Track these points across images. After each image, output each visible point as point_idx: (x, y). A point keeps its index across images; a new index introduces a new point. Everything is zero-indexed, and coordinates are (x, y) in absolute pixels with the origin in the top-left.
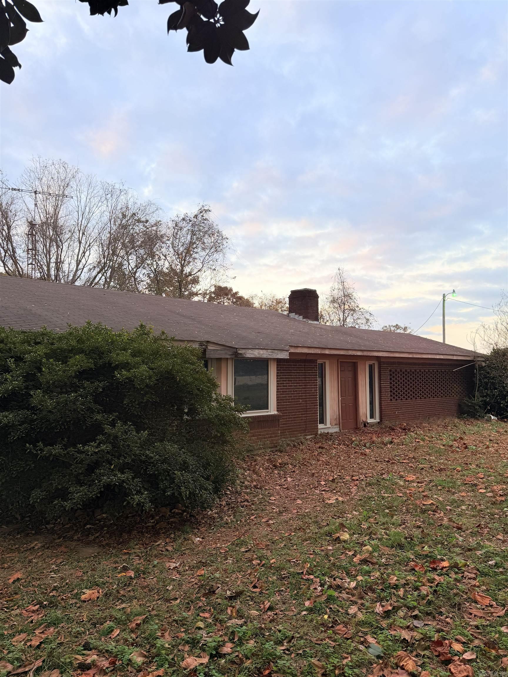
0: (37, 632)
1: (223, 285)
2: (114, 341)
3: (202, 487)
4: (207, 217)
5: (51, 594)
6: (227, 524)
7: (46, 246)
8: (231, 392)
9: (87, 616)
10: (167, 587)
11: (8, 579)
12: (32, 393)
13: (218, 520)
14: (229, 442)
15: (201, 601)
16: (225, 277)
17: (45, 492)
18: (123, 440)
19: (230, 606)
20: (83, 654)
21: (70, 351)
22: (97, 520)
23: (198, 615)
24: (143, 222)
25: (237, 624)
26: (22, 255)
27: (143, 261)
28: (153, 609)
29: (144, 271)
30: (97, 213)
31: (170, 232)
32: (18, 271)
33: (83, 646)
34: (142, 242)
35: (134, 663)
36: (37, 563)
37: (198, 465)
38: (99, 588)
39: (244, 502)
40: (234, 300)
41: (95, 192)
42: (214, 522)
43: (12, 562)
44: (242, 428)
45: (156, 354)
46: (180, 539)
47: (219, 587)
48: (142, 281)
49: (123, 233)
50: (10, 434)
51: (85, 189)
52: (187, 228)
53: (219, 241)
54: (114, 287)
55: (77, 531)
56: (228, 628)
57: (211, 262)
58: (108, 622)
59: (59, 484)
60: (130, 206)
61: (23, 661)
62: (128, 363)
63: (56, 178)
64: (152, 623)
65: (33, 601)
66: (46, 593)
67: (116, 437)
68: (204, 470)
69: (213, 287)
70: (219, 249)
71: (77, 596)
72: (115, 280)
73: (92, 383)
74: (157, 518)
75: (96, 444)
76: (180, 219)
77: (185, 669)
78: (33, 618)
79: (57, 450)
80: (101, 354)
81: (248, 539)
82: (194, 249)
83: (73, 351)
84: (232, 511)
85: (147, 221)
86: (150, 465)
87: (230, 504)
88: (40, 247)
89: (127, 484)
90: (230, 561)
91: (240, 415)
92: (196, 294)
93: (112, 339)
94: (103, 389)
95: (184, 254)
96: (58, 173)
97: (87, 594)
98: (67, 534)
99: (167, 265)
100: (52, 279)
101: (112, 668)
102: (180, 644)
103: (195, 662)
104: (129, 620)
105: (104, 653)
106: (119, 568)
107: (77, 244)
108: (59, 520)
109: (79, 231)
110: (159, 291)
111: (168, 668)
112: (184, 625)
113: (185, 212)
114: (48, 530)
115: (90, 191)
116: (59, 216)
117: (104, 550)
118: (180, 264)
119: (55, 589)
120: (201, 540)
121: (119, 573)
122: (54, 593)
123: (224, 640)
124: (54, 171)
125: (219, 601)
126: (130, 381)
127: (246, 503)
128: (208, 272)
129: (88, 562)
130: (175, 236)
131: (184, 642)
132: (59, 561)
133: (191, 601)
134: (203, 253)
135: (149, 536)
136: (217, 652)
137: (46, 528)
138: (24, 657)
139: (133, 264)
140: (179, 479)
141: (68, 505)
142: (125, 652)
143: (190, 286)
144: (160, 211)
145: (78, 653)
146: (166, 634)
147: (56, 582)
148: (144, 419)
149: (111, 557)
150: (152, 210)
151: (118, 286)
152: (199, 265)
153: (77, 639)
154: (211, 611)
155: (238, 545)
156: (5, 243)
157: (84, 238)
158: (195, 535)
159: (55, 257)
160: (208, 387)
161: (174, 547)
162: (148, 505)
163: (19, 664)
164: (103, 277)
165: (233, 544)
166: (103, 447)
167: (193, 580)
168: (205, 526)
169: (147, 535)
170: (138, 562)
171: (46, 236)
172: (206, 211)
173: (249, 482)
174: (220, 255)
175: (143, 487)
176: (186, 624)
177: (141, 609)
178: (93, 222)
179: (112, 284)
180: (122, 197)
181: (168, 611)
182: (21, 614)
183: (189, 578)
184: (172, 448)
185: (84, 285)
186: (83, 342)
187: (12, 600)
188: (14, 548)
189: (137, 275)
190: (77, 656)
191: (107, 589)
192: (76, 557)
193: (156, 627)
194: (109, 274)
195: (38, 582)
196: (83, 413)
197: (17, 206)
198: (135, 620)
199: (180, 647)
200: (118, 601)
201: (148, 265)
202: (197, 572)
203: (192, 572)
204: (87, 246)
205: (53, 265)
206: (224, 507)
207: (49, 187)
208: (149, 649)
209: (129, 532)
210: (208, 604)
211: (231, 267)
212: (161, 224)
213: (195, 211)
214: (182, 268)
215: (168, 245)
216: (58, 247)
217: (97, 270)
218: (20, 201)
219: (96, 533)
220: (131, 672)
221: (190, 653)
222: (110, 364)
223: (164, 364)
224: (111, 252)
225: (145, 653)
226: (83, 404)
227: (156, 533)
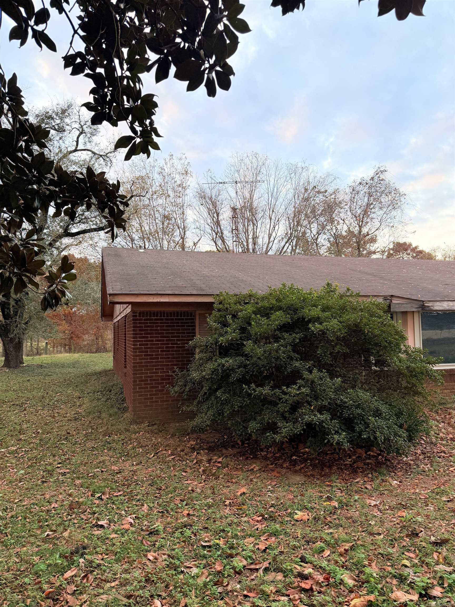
0: (262, 538)
1: (401, 241)
2: (306, 299)
3: (396, 435)
4: (383, 178)
5: (270, 510)
6: (425, 472)
7: (245, 225)
8: (418, 344)
9: (301, 534)
10: (369, 521)
11: (237, 492)
12: (245, 343)
13: (415, 467)
14: (420, 393)
15: (405, 540)
16: (404, 233)
17: (259, 425)
18: (319, 384)
19: (436, 552)
20: (301, 566)
21: (271, 309)
22: (302, 453)
23: (403, 554)
24: (323, 192)
25: (446, 571)
26: (228, 235)
27: (323, 227)
28: (358, 539)
29: (325, 236)
30: (284, 191)
31: (347, 198)
32: (226, 248)
33: (300, 558)
34: (322, 211)
35: (346, 584)
36: (257, 482)
37: (391, 413)
38: (308, 511)
39: (441, 453)
40: (415, 255)
41: (281, 173)
42: (410, 468)
43: (238, 478)
44: (435, 380)
45: (343, 309)
46: (378, 479)
47: (422, 531)
48: (323, 246)
49: (306, 205)
50: (231, 375)
51: (273, 173)
52: (364, 191)
53: (396, 199)
54: (299, 253)
55: (285, 461)
56: (436, 572)
57: (389, 220)
58: (319, 542)
59: (269, 419)
60: (311, 181)
61: (254, 560)
62: (318, 318)
63: (250, 168)
64: (359, 551)
65: (256, 512)
66: (266, 508)
67: (313, 382)
68: (397, 418)
69: (392, 243)
70: (396, 206)
71: (290, 515)
72: (300, 247)
73: (290, 335)
74: (354, 457)
75: (297, 387)
76: (357, 184)
77: (395, 601)
78: (258, 526)
79: (266, 390)
80: (295, 310)
81: (449, 490)
82: (371, 209)
83: (273, 309)
84: (428, 460)
85: (326, 191)
86: (345, 409)
87: (425, 454)
88: (240, 227)
89: (327, 424)
90: (432, 508)
91: (432, 367)
92: (374, 253)
93: (304, 298)
94: (300, 340)
95: (361, 216)
96: (252, 163)
97: (299, 515)
98: (277, 462)
99: (345, 228)
100: (250, 252)
101: (327, 583)
102: (387, 576)
103: (405, 597)
104: (337, 544)
105: (318, 568)
106: (324, 497)
107: (268, 220)
108: (270, 449)
109: (270, 210)
110: (339, 253)
111: (378, 596)
112: (389, 559)
113: (361, 176)
114: (262, 457)
115: (277, 173)
116: (254, 200)
117: (310, 480)
118: (358, 226)
119: (272, 506)
120: (399, 483)
121: (324, 501)
122: (272, 509)
123: (433, 583)
124: (249, 162)
125: (424, 544)
126: (323, 333)
127: (443, 454)
128: (387, 230)
129: (297, 488)
130: (352, 201)
131: (391, 575)
132: (274, 483)
133: (394, 538)
134: (381, 212)
135: (348, 473)
136: (426, 593)
137: (261, 454)
138: (254, 557)
139: (314, 232)
140: (374, 424)
141: (278, 438)
142: (337, 572)
143: (368, 246)
144: (338, 180)
145: (296, 563)
146: (373, 564)
147: (273, 500)
148: (335, 367)
149: (316, 486)
150: (330, 180)
151: (303, 253)
152: (377, 224)
153: (294, 552)
154: (415, 552)
155: (438, 493)
156: (216, 227)
157: (274, 214)
158: (392, 478)
159: (252, 234)
160: (397, 339)
161: (373, 486)
162: (347, 446)
163: (251, 562)
164: (290, 246)
165: (433, 492)
166: (303, 390)
167: (395, 520)
168: (401, 471)
169: (346, 472)
170: (340, 494)
171: (244, 217)
172: (382, 172)
173: (444, 434)
174: (398, 212)
175: (340, 428)
176: (392, 560)
177: (348, 537)
178: (280, 200)
179: (297, 251)
180: (304, 174)
181: (372, 544)
182: (248, 522)
183: (390, 517)
184: (364, 395)
185: (275, 254)
186: (281, 301)
187: (241, 509)
188: (238, 467)
189: (319, 240)
190: (296, 566)
191: (315, 514)
192: (287, 482)
193: (363, 556)
194: (294, 243)
195: (259, 498)
196: (284, 360)
197: (224, 196)
198: (343, 546)
199: (388, 580)
200: (326, 526)
201: (328, 230)
202: (397, 513)
203: (393, 512)
204: (276, 221)
205: (250, 241)
206: (420, 455)
207: (245, 176)
208: (358, 574)
209: (330, 467)
210: (412, 545)
211: (411, 222)
212: (339, 191)
213: (371, 173)
214: (360, 229)
215: (346, 209)
216: (254, 224)
217: (285, 240)
218: (225, 192)
219: (302, 464)
220: (344, 591)
221: (399, 587)
222: (303, 318)
223: (351, 317)
224: (296, 224)
225: (355, 577)
226: (284, 353)
227: (354, 471)
